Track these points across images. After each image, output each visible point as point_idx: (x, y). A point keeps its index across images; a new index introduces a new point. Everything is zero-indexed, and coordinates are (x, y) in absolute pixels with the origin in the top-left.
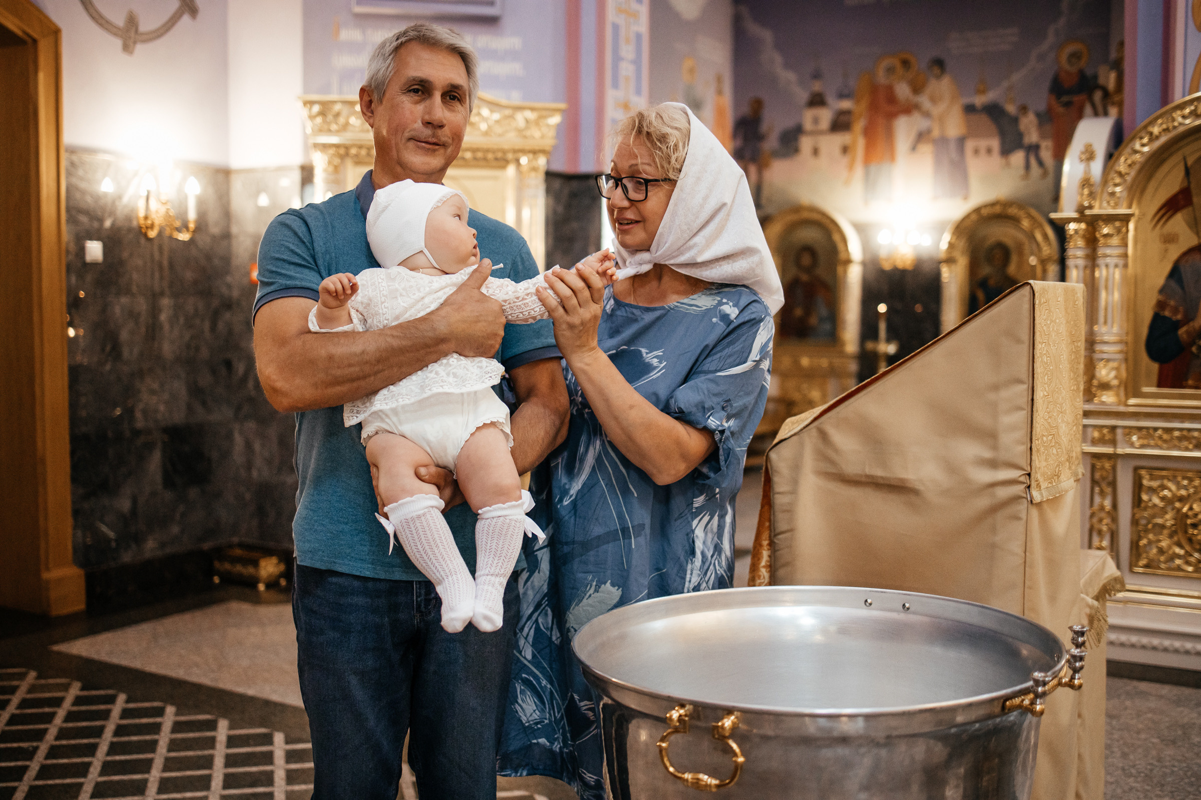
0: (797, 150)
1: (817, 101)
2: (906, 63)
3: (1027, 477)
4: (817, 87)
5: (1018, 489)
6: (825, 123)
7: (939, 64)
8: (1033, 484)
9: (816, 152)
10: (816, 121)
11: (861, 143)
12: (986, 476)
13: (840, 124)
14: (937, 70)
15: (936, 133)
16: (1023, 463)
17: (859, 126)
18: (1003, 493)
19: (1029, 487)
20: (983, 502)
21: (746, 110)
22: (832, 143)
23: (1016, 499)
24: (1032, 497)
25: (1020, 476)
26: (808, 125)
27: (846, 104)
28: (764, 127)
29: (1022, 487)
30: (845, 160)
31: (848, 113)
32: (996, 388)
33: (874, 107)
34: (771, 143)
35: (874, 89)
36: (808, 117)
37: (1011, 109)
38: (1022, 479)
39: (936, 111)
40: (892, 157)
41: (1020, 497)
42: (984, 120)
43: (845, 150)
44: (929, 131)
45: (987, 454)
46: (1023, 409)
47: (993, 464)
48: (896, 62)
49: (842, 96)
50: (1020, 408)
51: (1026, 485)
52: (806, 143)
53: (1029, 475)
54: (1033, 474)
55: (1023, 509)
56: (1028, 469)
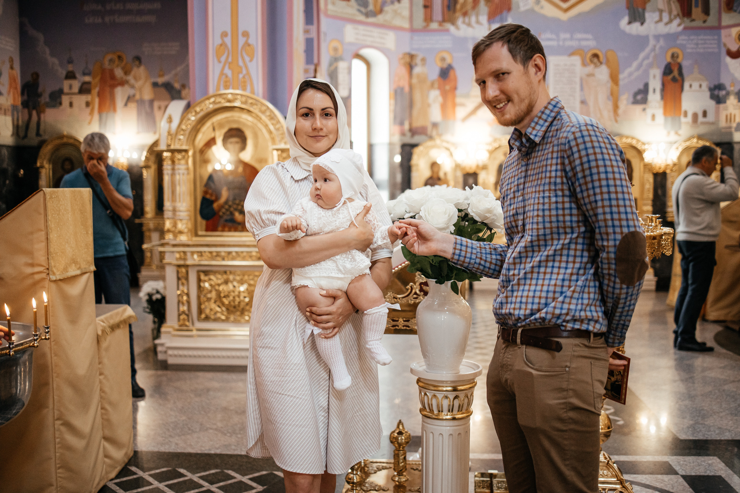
0: (61, 104)
1: (71, 76)
2: (120, 57)
4: (70, 68)
5: (44, 275)
6: (76, 89)
7: (138, 59)
8: (50, 273)
9: (71, 105)
10: (71, 87)
11: (97, 100)
12: (29, 270)
13: (84, 90)
14: (137, 63)
15: (138, 97)
16: (44, 264)
17: (95, 91)
18: (37, 277)
19: (48, 274)
21: (29, 78)
22: (80, 100)
23: (43, 279)
24: (50, 278)
26: (66, 90)
27: (87, 79)
28: (40, 90)
30: (88, 110)
31: (89, 83)
32: (32, 233)
33: (103, 81)
34: (45, 98)
35: (103, 71)
36: (66, 85)
37: (177, 86)
38: (45, 271)
39: (138, 84)
40: (115, 110)
41: (44, 279)
42: (163, 90)
43: (88, 104)
44: (134, 96)
45: (30, 261)
47: (32, 265)
48: (115, 57)
49: (84, 74)
50: (42, 242)
52: (65, 100)
53: (48, 269)
54: (50, 269)
55: (46, 283)
56: (47, 267)
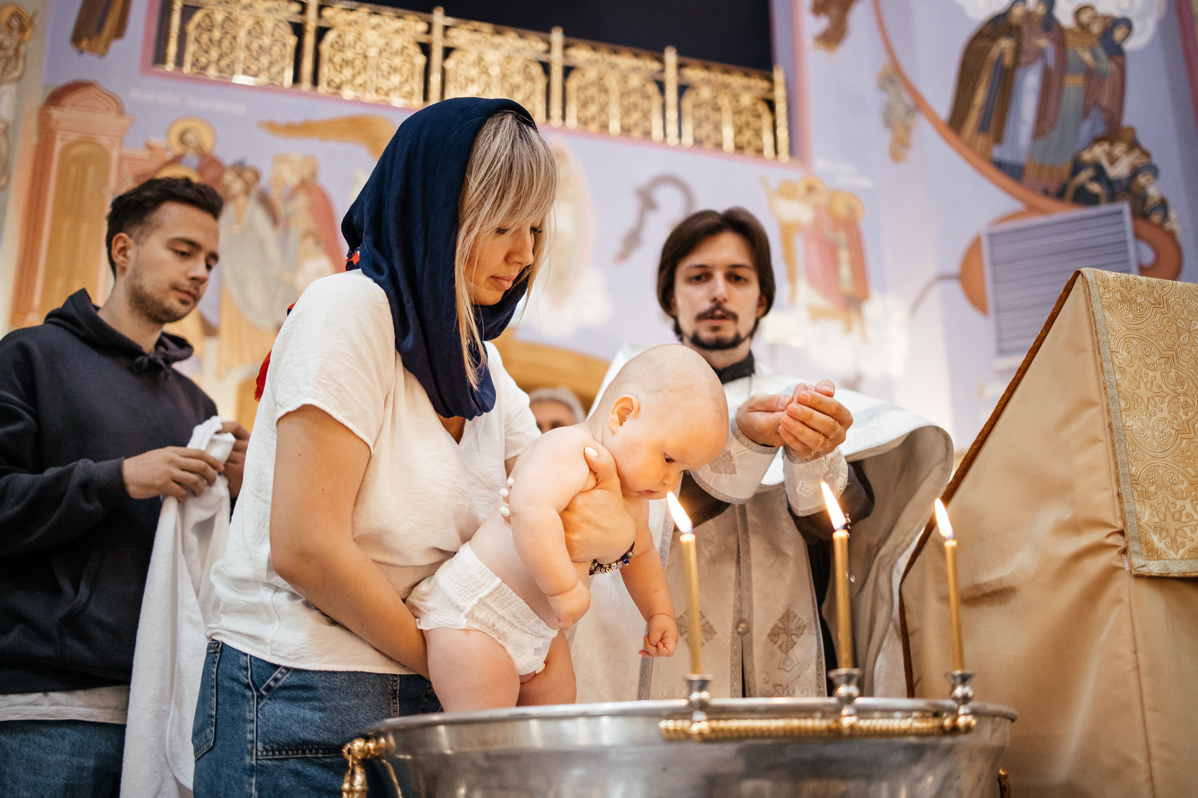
3: (1120, 537)
5: (1112, 557)
8: (1134, 547)
16: (1110, 515)
18: (1095, 565)
19: (1125, 552)
20: (1074, 587)
23: (1112, 572)
24: (1131, 565)
25: (1109, 535)
29: (1114, 553)
32: (1066, 421)
38: (1111, 540)
41: (1115, 569)
46: (1100, 441)
47: (1074, 527)
50: (1096, 441)
51: (1120, 549)
53: (1122, 533)
54: (1129, 532)
55: (1123, 585)
56: (1119, 525)
